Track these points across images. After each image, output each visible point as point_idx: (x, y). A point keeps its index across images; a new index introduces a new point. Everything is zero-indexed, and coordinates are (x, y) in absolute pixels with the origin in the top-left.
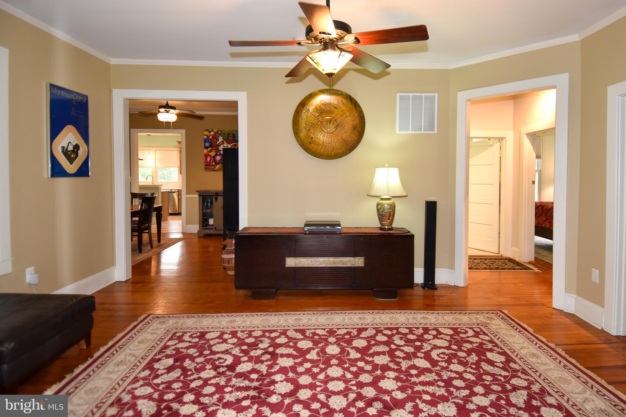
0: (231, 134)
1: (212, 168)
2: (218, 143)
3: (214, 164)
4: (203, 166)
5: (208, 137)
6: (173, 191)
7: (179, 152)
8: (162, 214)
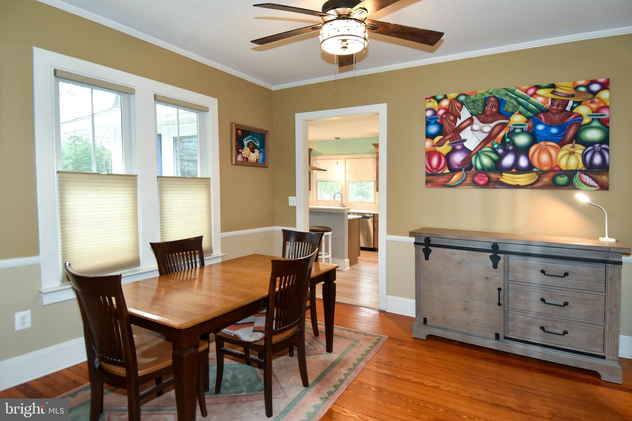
0: (492, 99)
1: (442, 180)
2: (458, 124)
3: (447, 171)
4: (423, 178)
5: (435, 113)
6: (368, 215)
7: (375, 160)
8: (335, 284)
